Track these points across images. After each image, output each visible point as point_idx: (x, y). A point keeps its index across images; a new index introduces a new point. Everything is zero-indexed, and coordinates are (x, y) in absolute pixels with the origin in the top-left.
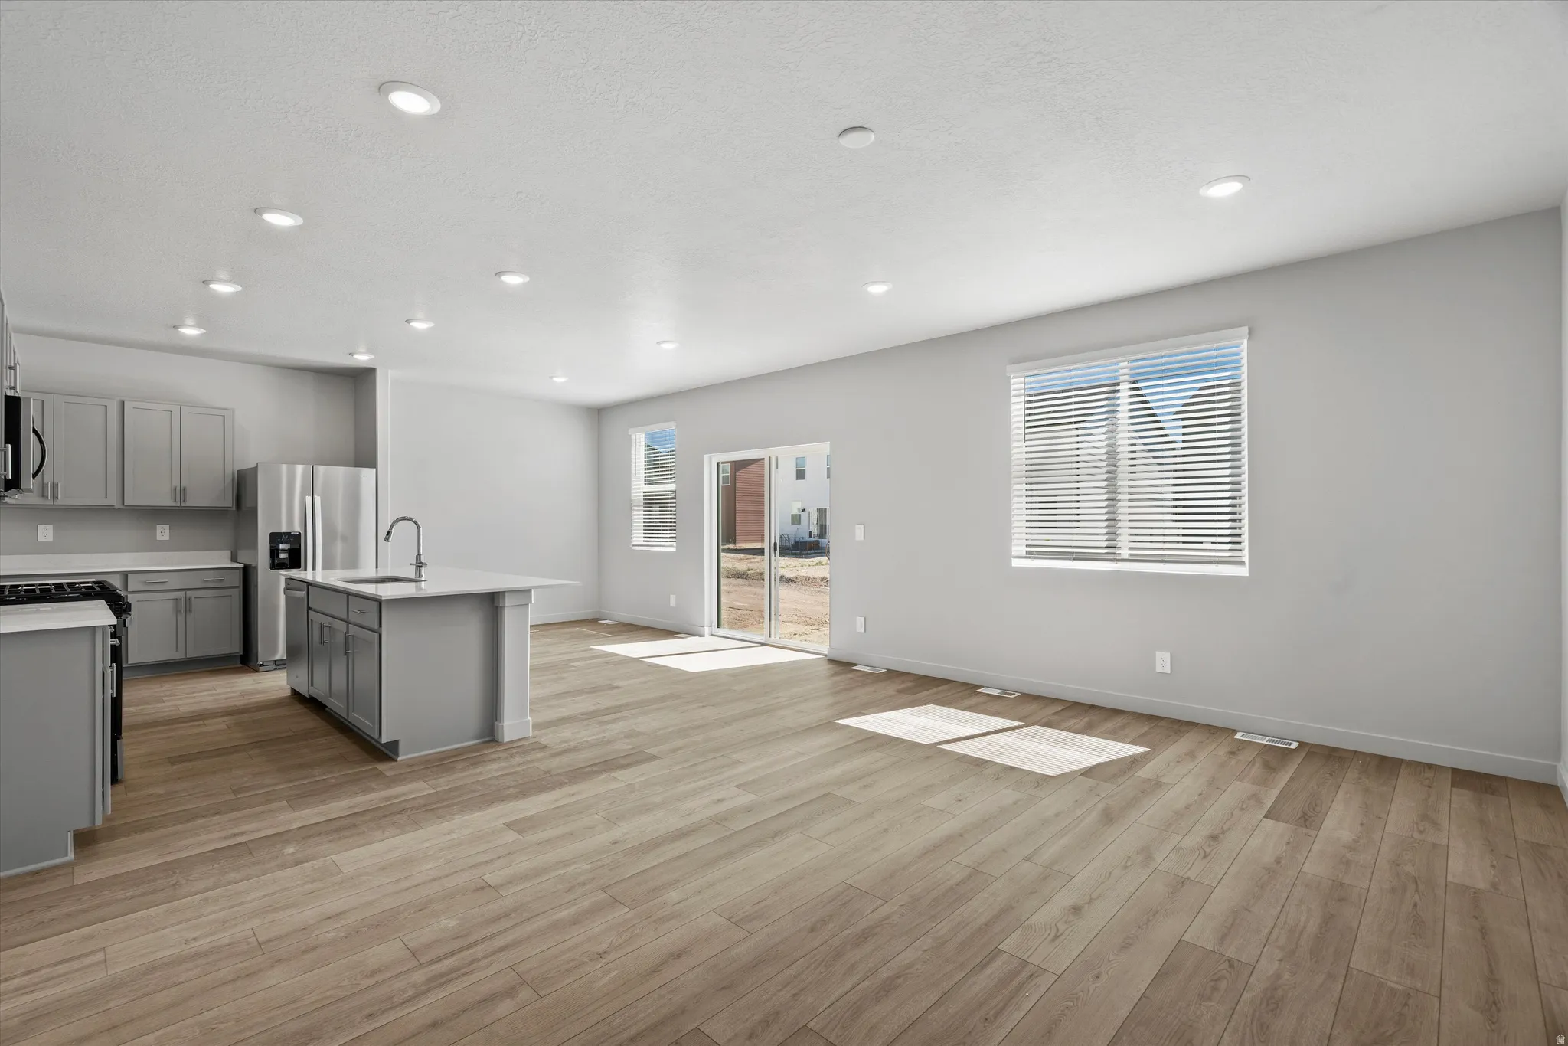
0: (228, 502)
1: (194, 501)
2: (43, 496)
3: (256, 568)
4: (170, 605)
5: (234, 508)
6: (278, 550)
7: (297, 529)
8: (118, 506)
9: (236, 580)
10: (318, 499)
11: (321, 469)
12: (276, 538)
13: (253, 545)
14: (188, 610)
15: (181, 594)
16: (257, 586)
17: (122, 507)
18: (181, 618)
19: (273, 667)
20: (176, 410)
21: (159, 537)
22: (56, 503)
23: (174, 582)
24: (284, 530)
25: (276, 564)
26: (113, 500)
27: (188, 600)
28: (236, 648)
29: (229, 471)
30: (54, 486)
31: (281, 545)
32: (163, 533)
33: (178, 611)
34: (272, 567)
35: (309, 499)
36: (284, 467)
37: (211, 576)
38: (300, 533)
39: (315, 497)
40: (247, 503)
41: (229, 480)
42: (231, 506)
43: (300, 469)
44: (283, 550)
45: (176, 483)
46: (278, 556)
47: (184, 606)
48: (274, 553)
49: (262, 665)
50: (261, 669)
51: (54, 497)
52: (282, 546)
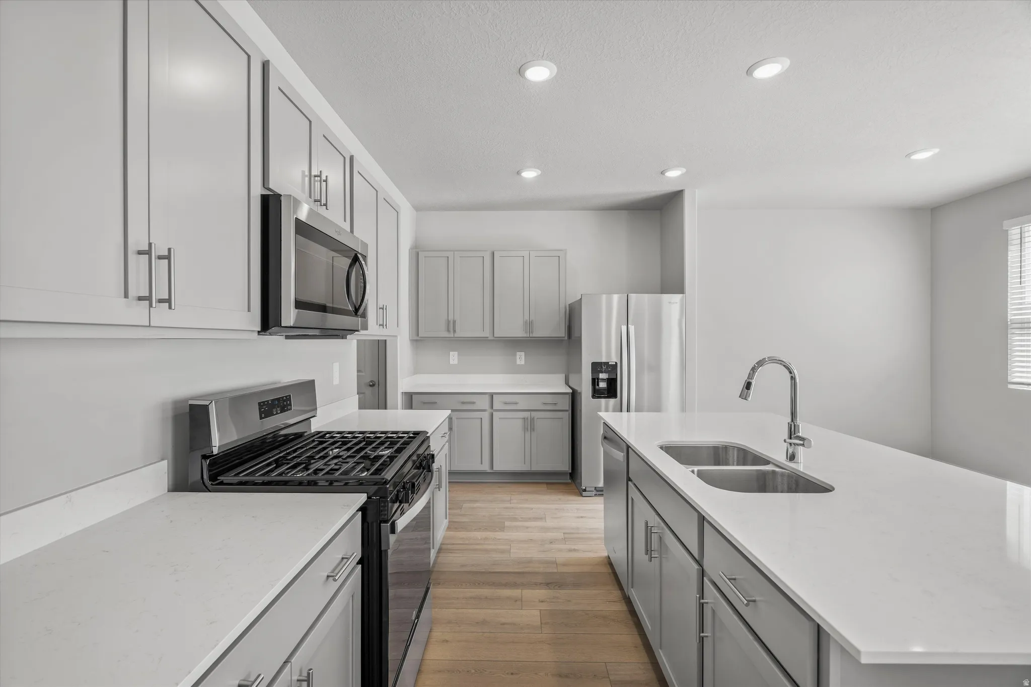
0: (562, 333)
1: (540, 333)
2: (448, 331)
3: (580, 393)
4: (520, 423)
5: (566, 338)
6: (598, 379)
7: (613, 359)
8: (491, 338)
9: (566, 404)
10: (632, 328)
11: (633, 296)
12: (597, 367)
13: (579, 371)
14: (533, 429)
15: (527, 414)
16: (581, 410)
17: (493, 338)
18: (528, 435)
19: (594, 493)
20: (526, 254)
21: (518, 362)
22: (455, 336)
23: (523, 404)
24: (604, 360)
25: (597, 393)
26: (487, 334)
27: (532, 420)
28: (566, 467)
29: (562, 306)
30: (454, 322)
31: (600, 374)
32: (521, 358)
33: (525, 429)
34: (593, 397)
35: (624, 328)
36: (604, 296)
37: (549, 399)
38: (616, 363)
39: (629, 326)
40: (575, 334)
41: (563, 311)
42: (564, 336)
43: (616, 297)
44: (603, 380)
45: (527, 317)
46: (598, 385)
47: (529, 425)
48: (595, 381)
49: (585, 490)
50: (584, 493)
51: (454, 331)
52: (602, 376)
